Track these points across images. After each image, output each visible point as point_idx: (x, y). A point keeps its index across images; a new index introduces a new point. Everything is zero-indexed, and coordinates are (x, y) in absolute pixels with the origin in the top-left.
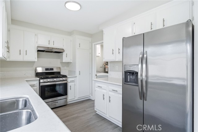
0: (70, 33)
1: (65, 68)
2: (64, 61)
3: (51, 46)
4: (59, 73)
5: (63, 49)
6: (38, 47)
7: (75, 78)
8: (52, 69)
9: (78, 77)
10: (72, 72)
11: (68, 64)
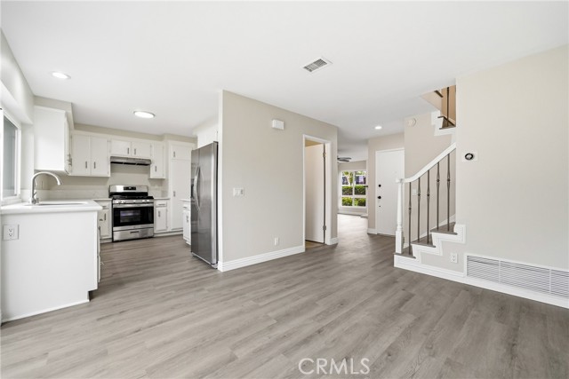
0: (160, 137)
1: (156, 187)
2: (151, 177)
3: (132, 155)
4: (146, 194)
5: (150, 160)
6: (112, 157)
7: (168, 201)
8: (133, 188)
9: (171, 201)
10: (164, 193)
11: (161, 182)
